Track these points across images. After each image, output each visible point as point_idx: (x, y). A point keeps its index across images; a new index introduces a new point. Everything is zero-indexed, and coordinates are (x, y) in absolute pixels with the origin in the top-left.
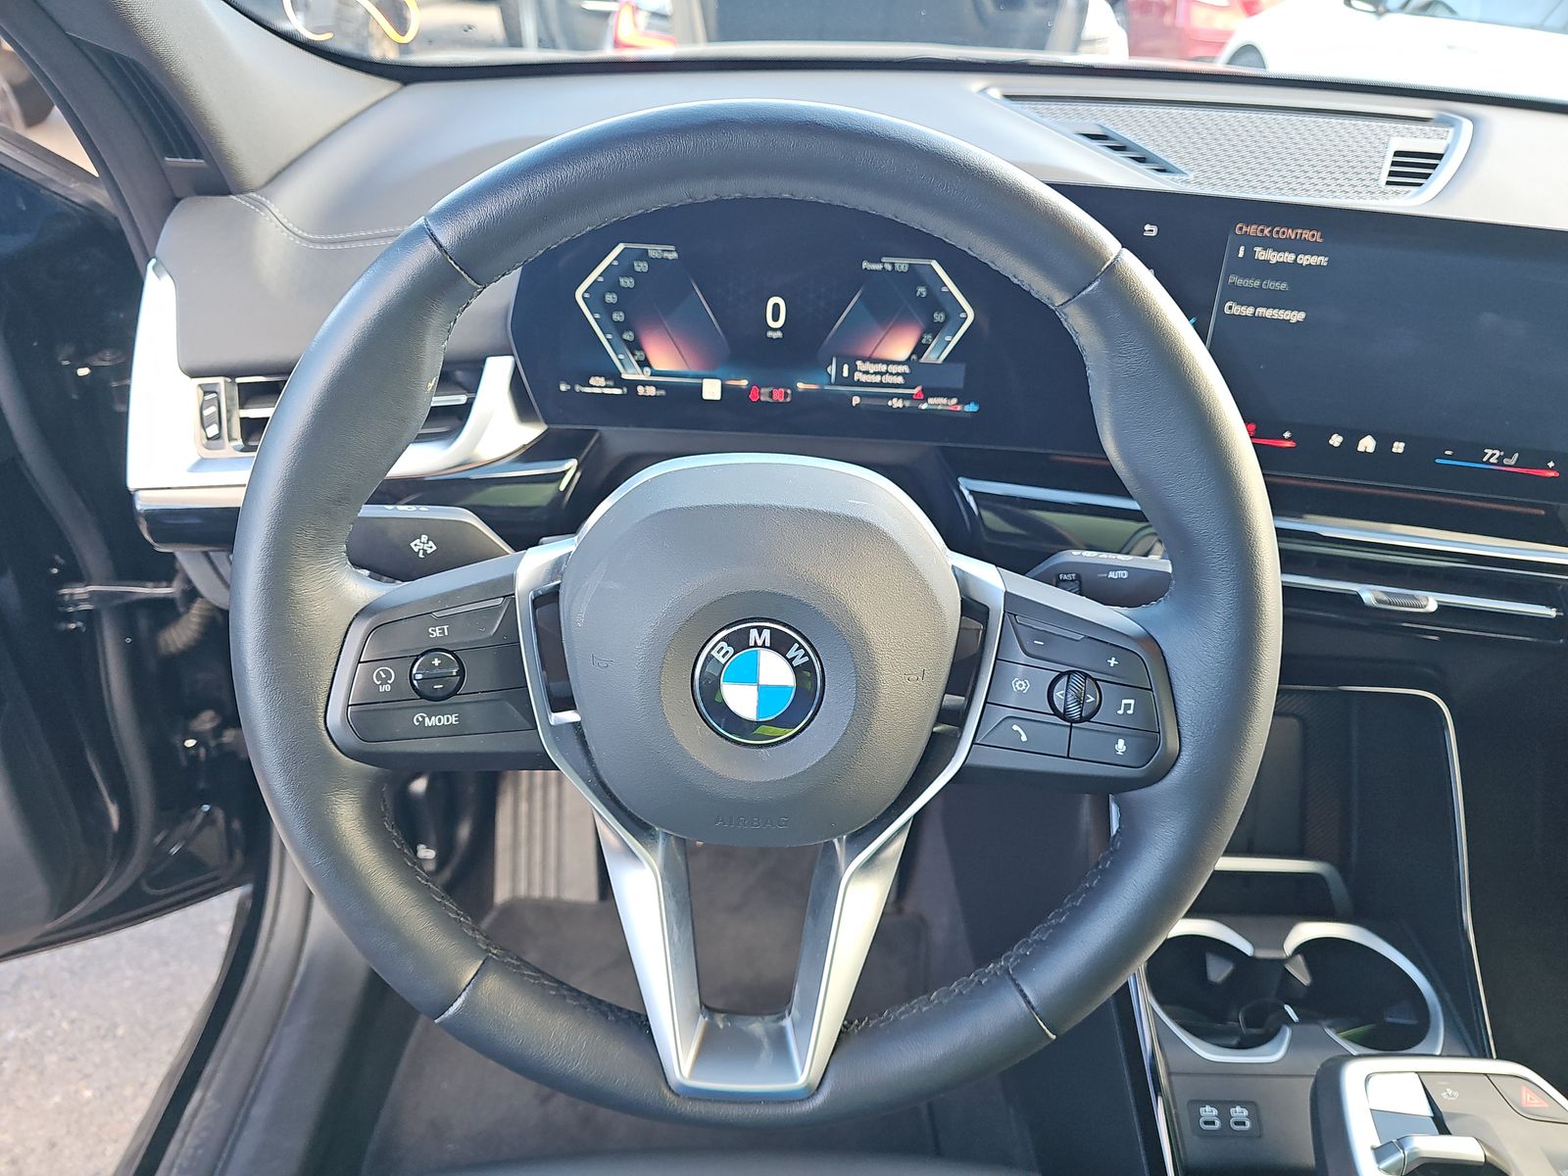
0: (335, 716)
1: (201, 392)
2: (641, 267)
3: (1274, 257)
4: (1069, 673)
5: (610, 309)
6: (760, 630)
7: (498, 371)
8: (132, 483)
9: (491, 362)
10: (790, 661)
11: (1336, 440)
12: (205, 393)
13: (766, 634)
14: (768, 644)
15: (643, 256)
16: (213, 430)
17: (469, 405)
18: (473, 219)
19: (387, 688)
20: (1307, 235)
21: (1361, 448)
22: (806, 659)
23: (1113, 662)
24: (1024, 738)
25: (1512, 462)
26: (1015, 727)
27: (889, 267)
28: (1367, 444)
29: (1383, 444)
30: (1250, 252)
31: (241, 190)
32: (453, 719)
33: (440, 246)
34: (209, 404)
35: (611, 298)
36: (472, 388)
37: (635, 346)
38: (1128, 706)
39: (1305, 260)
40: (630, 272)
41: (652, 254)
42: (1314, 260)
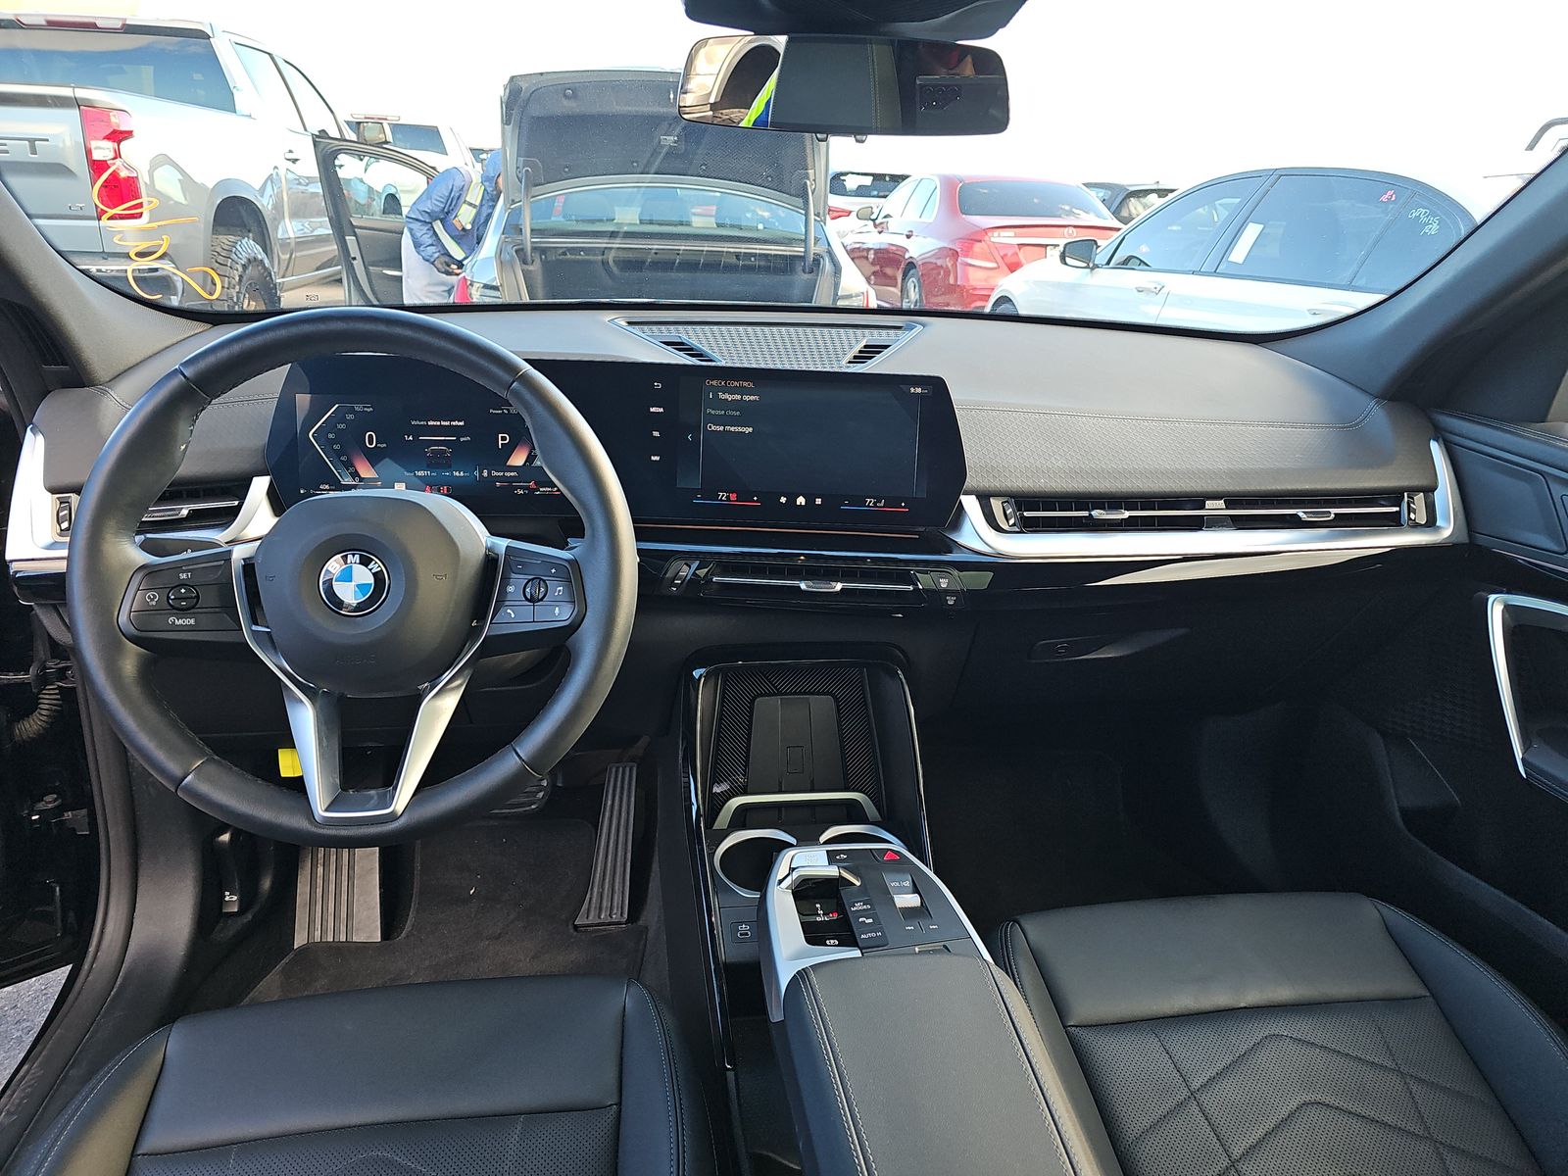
0: (123, 619)
1: (58, 502)
2: (350, 417)
3: (730, 397)
4: (533, 579)
5: (332, 442)
6: (354, 555)
7: (260, 485)
8: (8, 556)
9: (256, 480)
10: (371, 570)
11: (783, 500)
12: (61, 503)
13: (357, 556)
14: (358, 561)
15: (352, 411)
16: (65, 525)
17: (240, 507)
18: (202, 365)
19: (154, 603)
20: (745, 384)
21: (798, 503)
22: (379, 569)
23: (553, 571)
24: (513, 616)
25: (882, 505)
26: (509, 611)
27: (506, 412)
28: (801, 501)
29: (810, 500)
30: (716, 395)
31: (93, 385)
32: (192, 621)
33: (185, 376)
34: (64, 509)
35: (331, 436)
36: (242, 498)
37: (349, 465)
38: (560, 591)
39: (746, 398)
40: (343, 420)
41: (356, 409)
42: (752, 398)
